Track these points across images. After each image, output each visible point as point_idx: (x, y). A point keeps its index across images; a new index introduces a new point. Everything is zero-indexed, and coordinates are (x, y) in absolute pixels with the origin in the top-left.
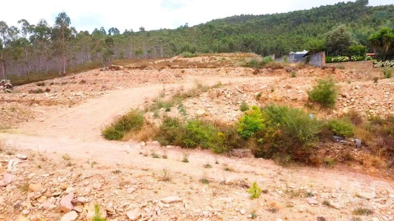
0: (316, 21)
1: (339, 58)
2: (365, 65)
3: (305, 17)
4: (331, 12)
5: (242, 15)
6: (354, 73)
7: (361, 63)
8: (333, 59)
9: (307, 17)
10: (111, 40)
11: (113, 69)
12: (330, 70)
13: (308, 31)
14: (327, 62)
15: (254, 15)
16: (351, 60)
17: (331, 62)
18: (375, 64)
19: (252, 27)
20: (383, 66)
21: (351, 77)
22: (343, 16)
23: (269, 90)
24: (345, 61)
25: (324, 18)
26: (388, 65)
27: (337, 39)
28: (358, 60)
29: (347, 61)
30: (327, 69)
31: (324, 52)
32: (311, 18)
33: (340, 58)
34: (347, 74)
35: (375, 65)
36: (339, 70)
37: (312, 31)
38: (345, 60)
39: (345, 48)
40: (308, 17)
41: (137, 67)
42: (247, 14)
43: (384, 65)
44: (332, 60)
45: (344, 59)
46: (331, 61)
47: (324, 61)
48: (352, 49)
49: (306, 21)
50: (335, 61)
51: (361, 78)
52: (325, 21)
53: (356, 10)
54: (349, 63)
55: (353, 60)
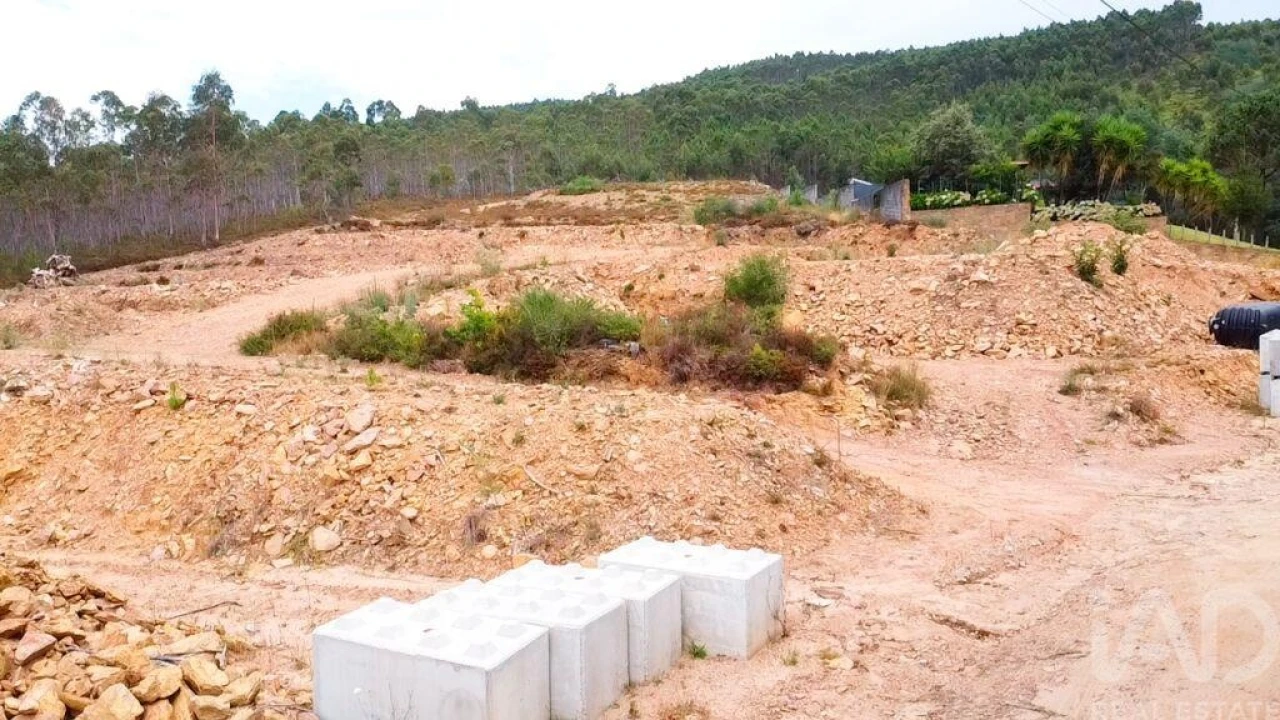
0: (1032, 75)
1: (944, 197)
2: (1012, 216)
3: (999, 60)
4: (1081, 44)
5: (799, 55)
7: (1000, 211)
8: (929, 200)
9: (1003, 60)
10: (352, 146)
11: (353, 228)
12: (902, 229)
13: (999, 109)
14: (914, 208)
16: (975, 203)
17: (925, 208)
18: (1036, 213)
19: (823, 93)
20: (1054, 218)
23: (654, 274)
24: (959, 205)
25: (1056, 65)
26: (1068, 216)
27: (942, 146)
28: (993, 202)
29: (966, 204)
30: (897, 227)
31: (908, 181)
32: (1017, 64)
33: (946, 197)
34: (944, 239)
36: (926, 229)
37: (1012, 105)
38: (959, 201)
39: (963, 170)
40: (1009, 60)
41: (415, 224)
42: (815, 52)
43: (1058, 214)
44: (928, 204)
45: (957, 199)
46: (924, 203)
47: (907, 206)
48: (977, 172)
49: (1001, 74)
50: (936, 206)
53: (1161, 36)
54: (970, 210)
55: (980, 203)
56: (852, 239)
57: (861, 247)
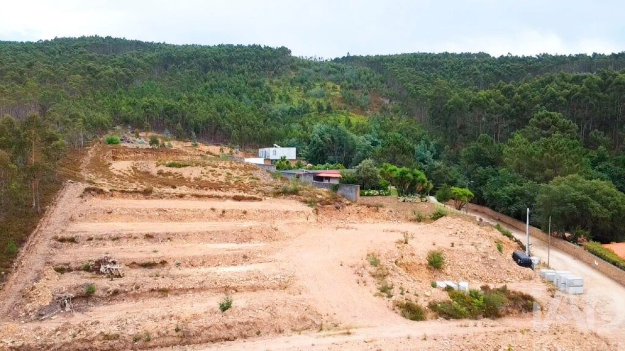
3: (214, 61)
4: (249, 59)
5: (108, 38)
6: (394, 213)
7: (388, 198)
8: (366, 193)
11: (92, 192)
14: (361, 195)
15: (128, 39)
16: (380, 195)
17: (365, 195)
20: (404, 201)
21: (392, 216)
22: (264, 67)
31: (359, 185)
33: (371, 192)
35: (399, 200)
39: (374, 183)
43: (406, 200)
45: (375, 193)
46: (364, 193)
47: (358, 194)
48: (379, 184)
50: (368, 195)
51: (399, 217)
52: (243, 72)
53: (279, 61)
54: (379, 197)
55: (382, 195)
56: (357, 211)
57: (362, 215)
